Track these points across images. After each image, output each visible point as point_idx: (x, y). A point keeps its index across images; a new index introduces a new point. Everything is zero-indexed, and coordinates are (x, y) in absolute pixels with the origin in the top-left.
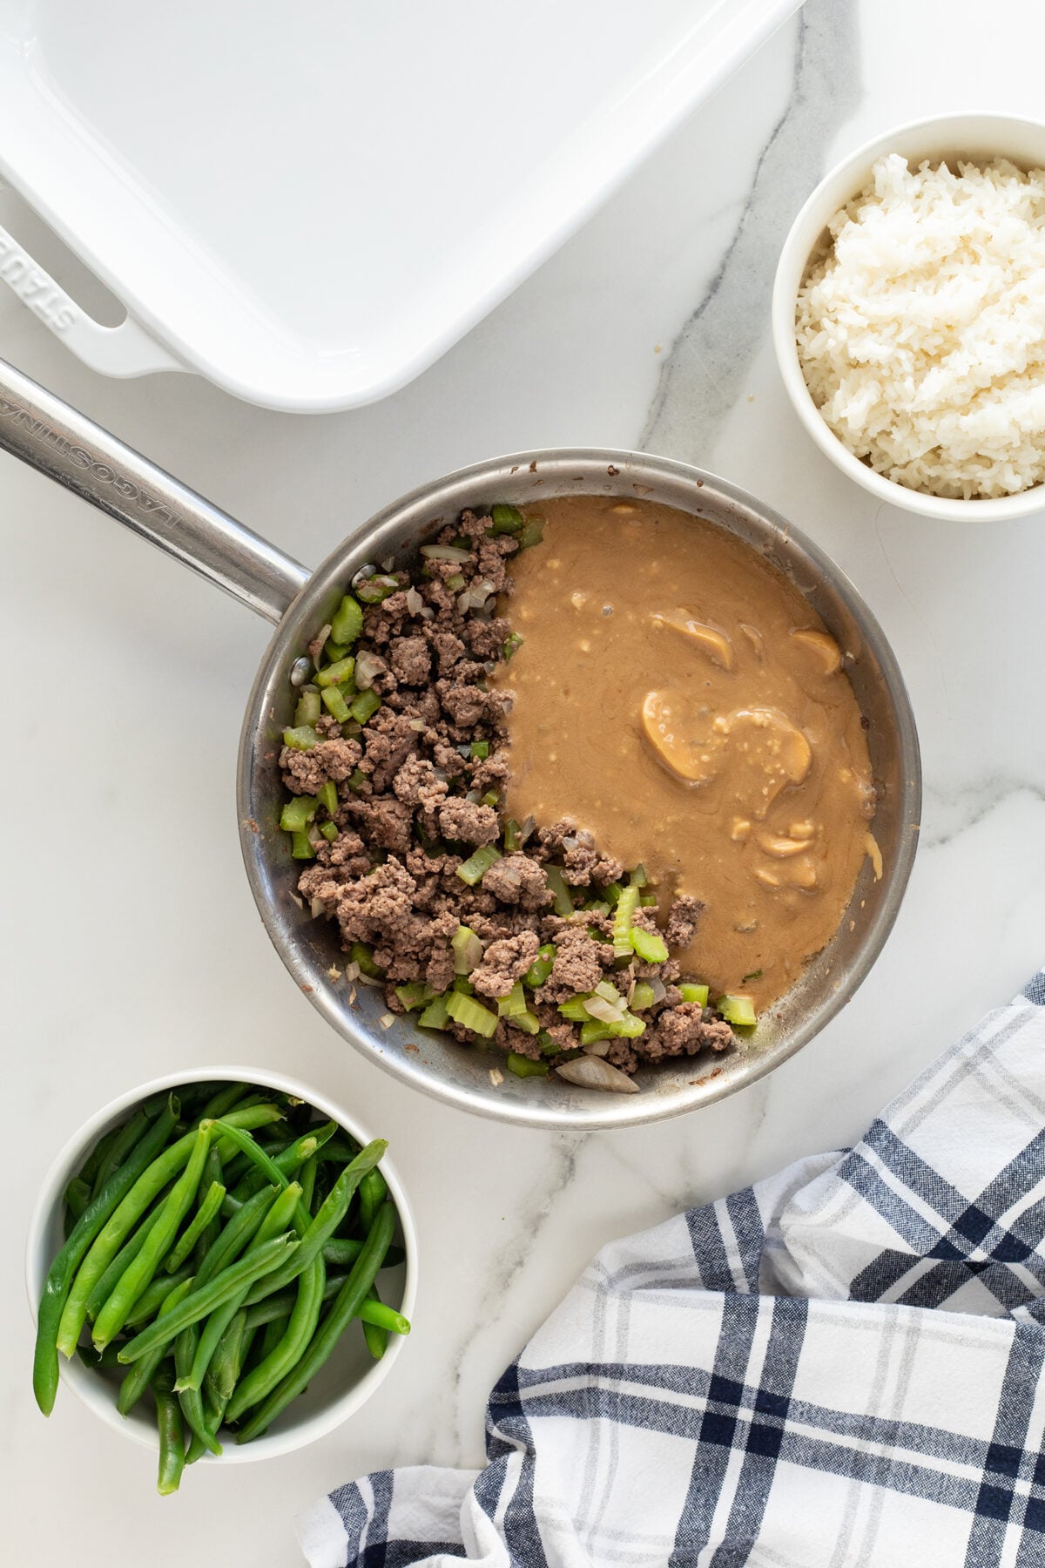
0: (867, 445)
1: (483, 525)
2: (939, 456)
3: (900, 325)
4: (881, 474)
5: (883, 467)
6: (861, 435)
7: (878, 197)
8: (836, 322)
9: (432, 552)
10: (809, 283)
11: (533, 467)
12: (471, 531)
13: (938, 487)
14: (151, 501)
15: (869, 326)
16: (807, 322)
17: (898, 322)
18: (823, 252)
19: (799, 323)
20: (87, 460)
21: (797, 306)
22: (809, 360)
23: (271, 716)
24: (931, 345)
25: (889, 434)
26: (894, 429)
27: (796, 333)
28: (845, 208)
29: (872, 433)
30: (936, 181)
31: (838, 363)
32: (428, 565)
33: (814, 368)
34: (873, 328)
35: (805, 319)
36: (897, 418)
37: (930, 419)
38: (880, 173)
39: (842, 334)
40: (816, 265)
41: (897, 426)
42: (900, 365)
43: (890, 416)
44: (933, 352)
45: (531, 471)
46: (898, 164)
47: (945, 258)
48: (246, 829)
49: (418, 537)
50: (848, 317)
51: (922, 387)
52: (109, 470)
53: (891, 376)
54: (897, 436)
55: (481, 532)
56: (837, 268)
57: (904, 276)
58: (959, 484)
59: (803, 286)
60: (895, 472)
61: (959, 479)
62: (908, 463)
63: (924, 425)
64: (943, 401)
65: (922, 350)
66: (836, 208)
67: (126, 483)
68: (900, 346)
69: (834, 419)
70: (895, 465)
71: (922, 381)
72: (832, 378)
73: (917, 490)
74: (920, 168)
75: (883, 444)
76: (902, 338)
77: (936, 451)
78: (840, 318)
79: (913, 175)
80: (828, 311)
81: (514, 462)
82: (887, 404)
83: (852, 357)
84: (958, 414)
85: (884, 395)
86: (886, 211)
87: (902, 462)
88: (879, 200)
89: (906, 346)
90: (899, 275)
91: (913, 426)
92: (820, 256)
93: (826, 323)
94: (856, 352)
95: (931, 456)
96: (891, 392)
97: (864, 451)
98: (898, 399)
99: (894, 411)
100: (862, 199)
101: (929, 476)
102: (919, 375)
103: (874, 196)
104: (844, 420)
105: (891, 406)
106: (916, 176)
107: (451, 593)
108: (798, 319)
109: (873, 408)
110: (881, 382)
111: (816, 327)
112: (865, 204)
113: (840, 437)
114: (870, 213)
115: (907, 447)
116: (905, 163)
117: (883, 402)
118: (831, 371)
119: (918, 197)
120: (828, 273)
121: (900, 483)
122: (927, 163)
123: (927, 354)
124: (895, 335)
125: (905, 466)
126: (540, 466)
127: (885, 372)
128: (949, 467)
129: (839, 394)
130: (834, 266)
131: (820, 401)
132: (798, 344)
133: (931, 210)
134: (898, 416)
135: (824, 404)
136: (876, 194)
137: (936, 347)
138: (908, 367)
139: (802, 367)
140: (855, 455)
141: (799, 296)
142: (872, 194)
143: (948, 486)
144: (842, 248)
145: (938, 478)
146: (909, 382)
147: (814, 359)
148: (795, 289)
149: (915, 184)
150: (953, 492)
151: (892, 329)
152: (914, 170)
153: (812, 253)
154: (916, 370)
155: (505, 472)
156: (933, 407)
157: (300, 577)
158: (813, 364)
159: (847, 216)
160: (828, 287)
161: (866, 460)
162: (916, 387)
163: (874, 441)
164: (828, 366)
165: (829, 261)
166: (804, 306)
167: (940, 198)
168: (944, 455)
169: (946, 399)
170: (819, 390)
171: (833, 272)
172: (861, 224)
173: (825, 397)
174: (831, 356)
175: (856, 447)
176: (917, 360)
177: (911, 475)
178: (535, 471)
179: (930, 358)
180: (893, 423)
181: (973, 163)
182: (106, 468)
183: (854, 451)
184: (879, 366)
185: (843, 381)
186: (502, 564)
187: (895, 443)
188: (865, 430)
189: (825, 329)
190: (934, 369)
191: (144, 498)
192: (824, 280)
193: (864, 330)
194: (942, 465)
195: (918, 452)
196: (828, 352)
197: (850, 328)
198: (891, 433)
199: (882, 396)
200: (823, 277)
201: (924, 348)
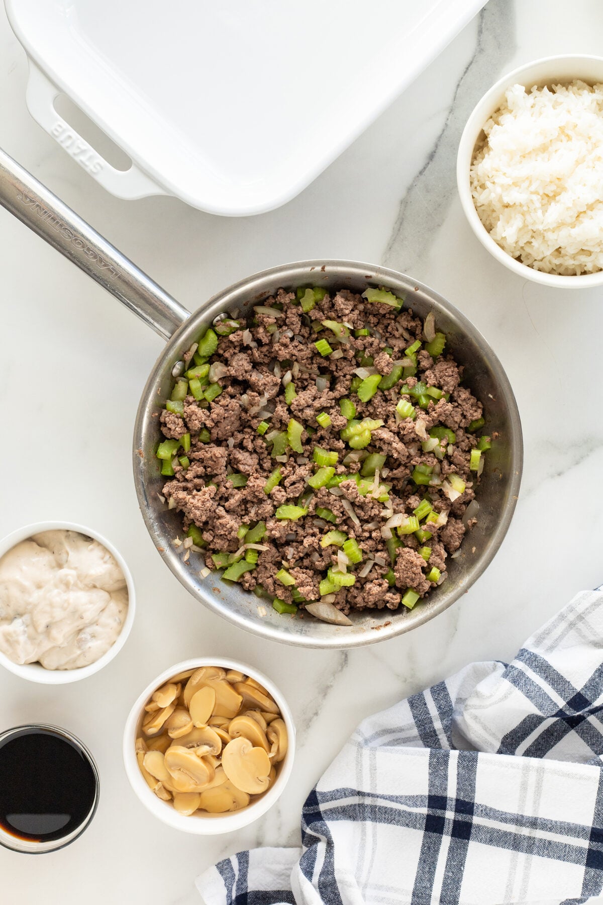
0: (518, 250)
1: (289, 298)
2: (560, 253)
3: (531, 182)
4: (528, 266)
5: (529, 262)
6: (515, 245)
7: (510, 110)
8: (494, 183)
9: (260, 310)
10: (475, 162)
11: (323, 268)
12: (282, 301)
13: (562, 270)
14: (104, 263)
15: (513, 183)
16: (478, 185)
17: (530, 180)
18: (481, 144)
19: (472, 185)
20: (70, 235)
21: (470, 176)
22: (481, 206)
23: (159, 393)
24: (550, 190)
25: (530, 243)
26: (533, 240)
27: (472, 191)
28: (491, 117)
29: (521, 244)
30: (542, 97)
31: (497, 206)
32: (257, 318)
33: (483, 210)
34: (515, 184)
35: (476, 183)
36: (534, 234)
37: (553, 232)
38: (510, 96)
39: (499, 190)
40: (478, 152)
41: (535, 238)
42: (533, 203)
43: (531, 233)
44: (551, 194)
45: (322, 271)
46: (521, 90)
47: (551, 140)
48: (136, 454)
49: (253, 301)
50: (501, 180)
51: (547, 214)
52: (83, 243)
53: (529, 210)
54: (535, 243)
55: (288, 302)
56: (491, 153)
57: (530, 153)
58: (573, 267)
59: (472, 164)
60: (536, 264)
61: (573, 264)
62: (543, 258)
63: (550, 236)
64: (560, 222)
65: (545, 194)
66: (487, 118)
67: (91, 251)
68: (532, 193)
69: (499, 238)
70: (535, 260)
71: (546, 211)
72: (494, 215)
73: (549, 273)
74: (532, 90)
75: (528, 250)
76: (533, 188)
77: (558, 250)
78: (496, 181)
79: (528, 95)
80: (488, 177)
81: (313, 264)
82: (528, 226)
83: (506, 202)
84: (569, 228)
85: (526, 222)
86: (515, 117)
87: (539, 258)
88: (511, 111)
89: (536, 193)
90: (527, 152)
91: (544, 237)
92: (479, 146)
93: (488, 184)
94: (507, 200)
95: (556, 253)
96: (529, 220)
97: (517, 254)
98: (534, 223)
99: (532, 230)
100: (500, 111)
101: (556, 264)
102: (544, 208)
103: (507, 109)
104: (504, 238)
105: (530, 227)
106: (530, 95)
107: (268, 334)
108: (471, 183)
109: (520, 230)
110: (523, 214)
111: (483, 187)
112: (502, 114)
113: (503, 248)
114: (506, 119)
115: (541, 250)
116: (523, 89)
117: (525, 226)
118: (493, 211)
119: (532, 107)
120: (486, 156)
121: (539, 270)
122: (536, 87)
123: (547, 196)
124: (528, 187)
125: (541, 260)
126: (328, 269)
127: (525, 208)
128: (566, 258)
129: (499, 224)
130: (489, 151)
131: (489, 229)
132: (473, 198)
133: (541, 114)
134: (534, 232)
135: (491, 230)
136: (509, 108)
137: (552, 192)
138: (538, 205)
139: (477, 210)
140: (513, 257)
141: (471, 170)
142: (506, 108)
143: (567, 269)
144: (492, 141)
145: (561, 265)
146: (540, 212)
147: (483, 205)
148: (469, 167)
149: (530, 99)
150: (570, 272)
151: (527, 183)
152: (529, 92)
153: (476, 145)
154: (542, 206)
155: (307, 270)
156: (555, 225)
157: (185, 316)
158: (482, 208)
159: (493, 122)
160: (487, 164)
161: (519, 259)
162: (544, 216)
163: (522, 248)
164: (491, 208)
165: (485, 149)
166: (474, 176)
167: (545, 106)
168: (563, 251)
169: (561, 220)
170: (488, 222)
171: (489, 155)
172: (502, 125)
173: (491, 226)
174: (493, 203)
175: (512, 252)
176: (542, 199)
177: (546, 265)
178: (324, 271)
179: (549, 198)
180: (532, 237)
181: (561, 84)
182: (81, 241)
183: (512, 255)
184: (521, 205)
185: (501, 216)
186: (299, 320)
187: (534, 248)
188: (516, 242)
189: (488, 188)
190: (553, 204)
191: (101, 260)
192: (484, 160)
193: (510, 186)
194: (562, 257)
195: (548, 252)
196: (491, 201)
197: (502, 186)
198: (532, 242)
199: (524, 222)
200: (483, 158)
201: (545, 192)
